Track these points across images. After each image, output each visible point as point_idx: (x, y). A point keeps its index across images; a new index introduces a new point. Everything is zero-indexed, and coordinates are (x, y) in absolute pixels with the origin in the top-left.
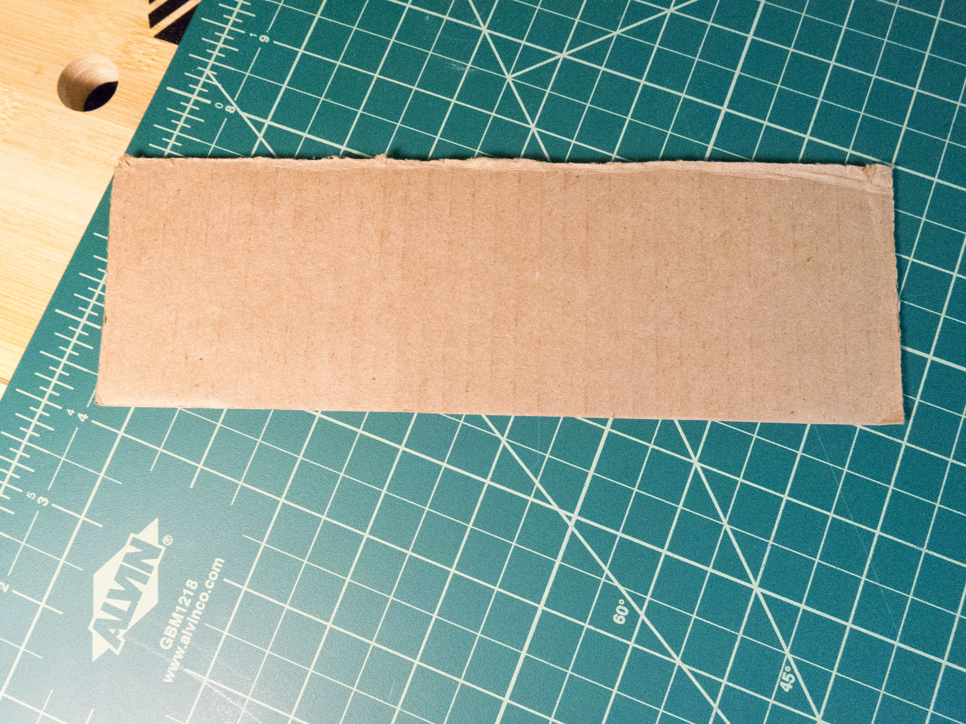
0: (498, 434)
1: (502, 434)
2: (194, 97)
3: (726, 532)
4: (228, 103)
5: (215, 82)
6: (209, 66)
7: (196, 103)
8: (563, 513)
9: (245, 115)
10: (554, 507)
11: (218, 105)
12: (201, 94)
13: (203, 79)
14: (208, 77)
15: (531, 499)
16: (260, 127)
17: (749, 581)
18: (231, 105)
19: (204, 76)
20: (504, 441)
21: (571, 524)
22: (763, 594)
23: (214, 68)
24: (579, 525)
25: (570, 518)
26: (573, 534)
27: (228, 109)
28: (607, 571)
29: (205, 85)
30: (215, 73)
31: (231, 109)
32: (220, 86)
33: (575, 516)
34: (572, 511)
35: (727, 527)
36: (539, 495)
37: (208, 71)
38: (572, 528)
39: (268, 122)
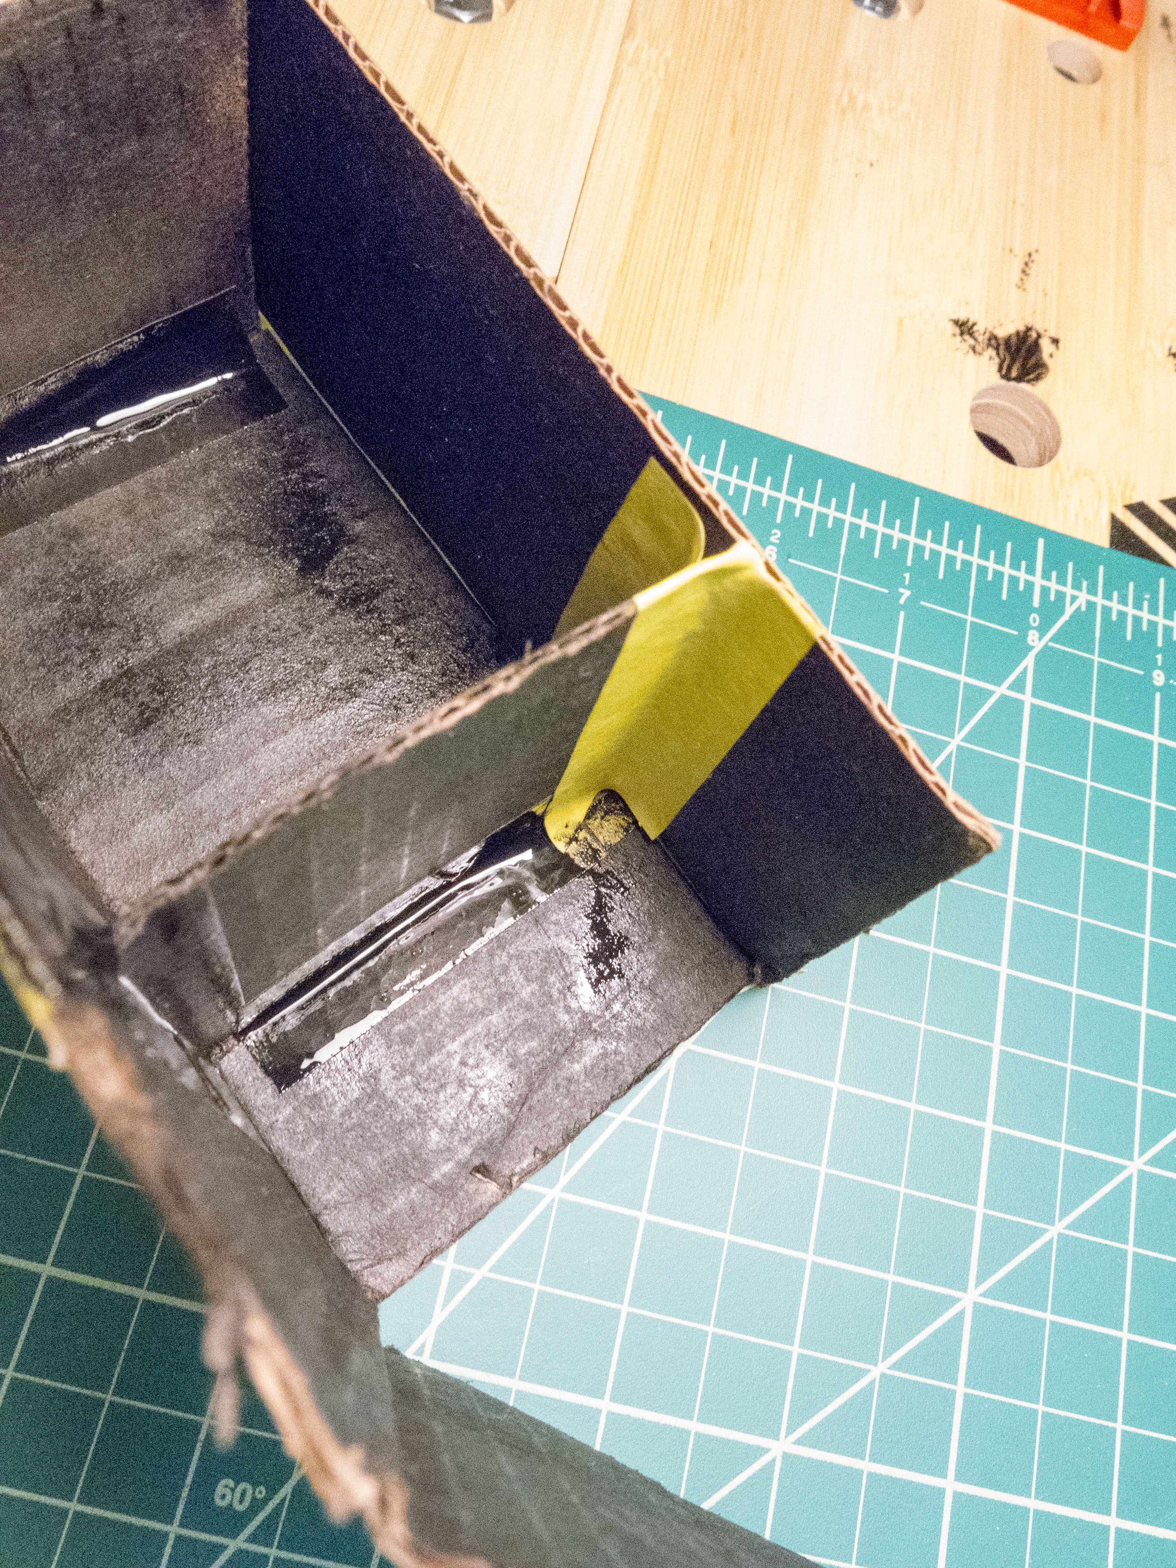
1: (565, 1189)
2: (1038, 581)
4: (1042, 630)
5: (1069, 611)
6: (1092, 598)
7: (1030, 586)
9: (1029, 661)
11: (1034, 619)
12: (1045, 590)
13: (1069, 591)
14: (1074, 598)
16: (1017, 688)
18: (1040, 639)
19: (1075, 593)
23: (1091, 605)
29: (1060, 596)
30: (1083, 609)
31: (1032, 636)
32: (1065, 618)
37: (1083, 597)
39: (1028, 699)
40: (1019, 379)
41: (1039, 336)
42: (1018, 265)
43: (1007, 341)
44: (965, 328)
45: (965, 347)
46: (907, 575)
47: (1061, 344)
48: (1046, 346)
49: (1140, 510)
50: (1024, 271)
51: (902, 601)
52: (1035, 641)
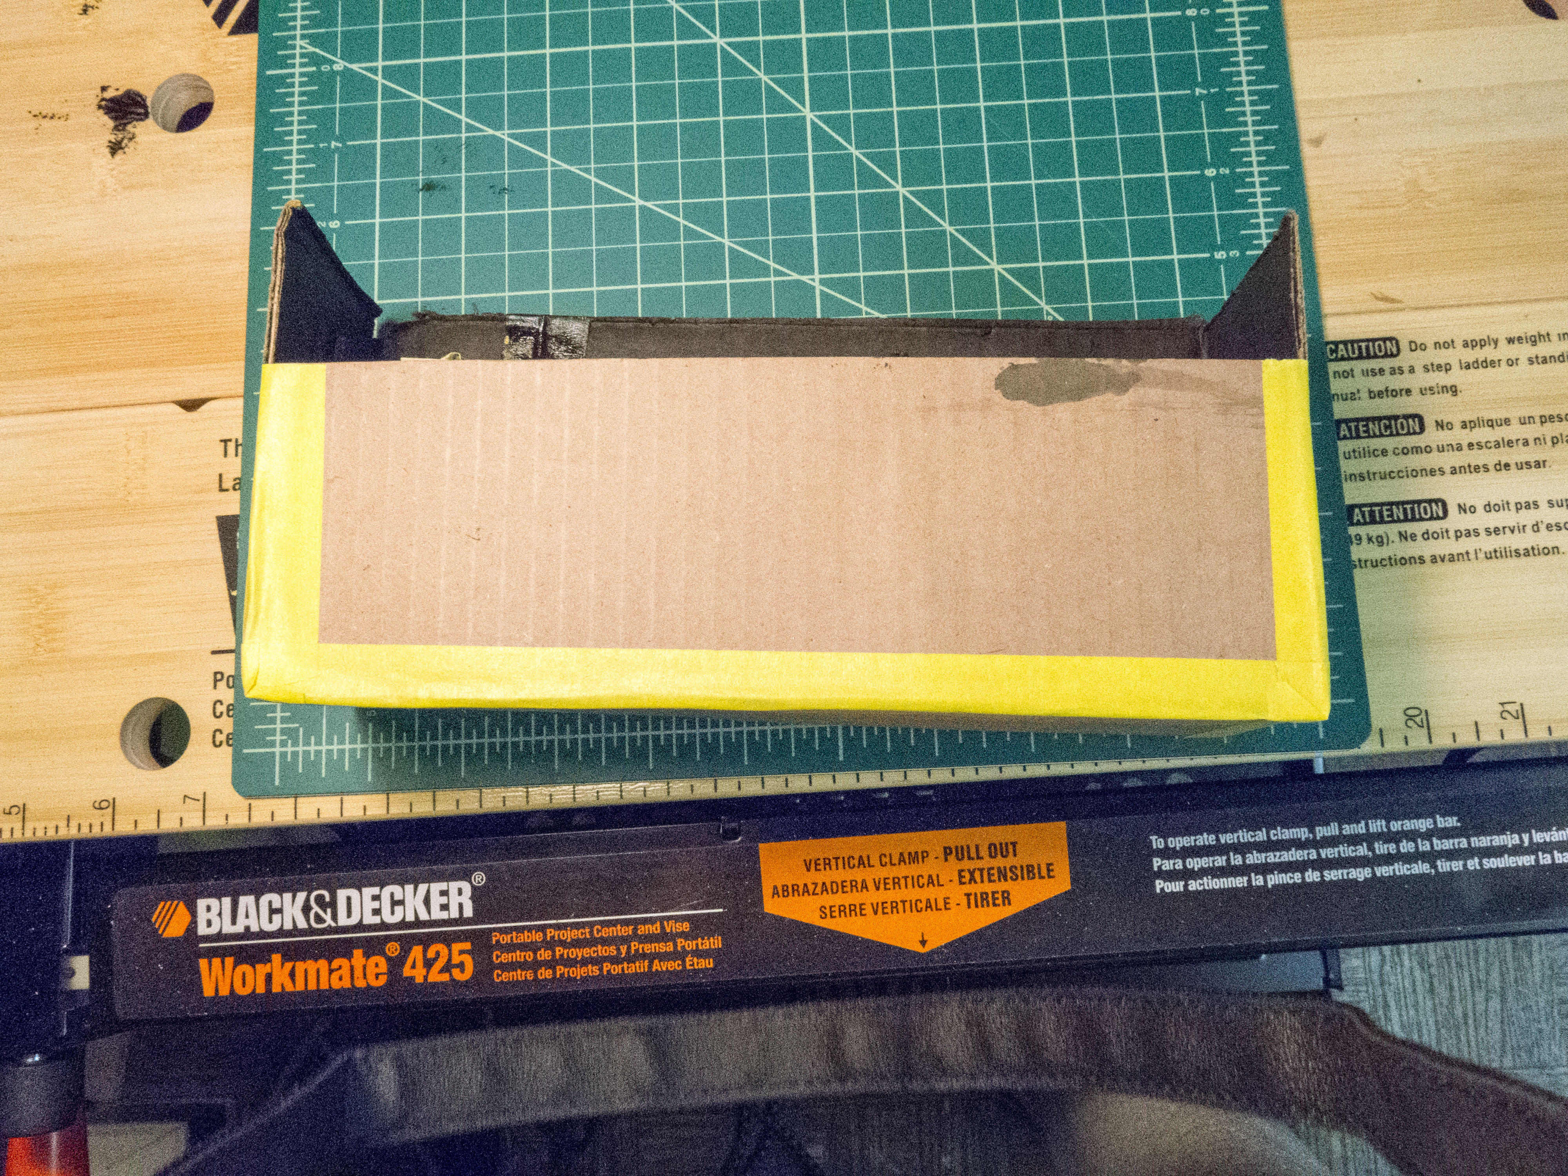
0: (719, 239)
2: (297, 70)
3: (951, 234)
4: (332, 63)
5: (311, 49)
6: (298, 37)
7: (302, 75)
8: (805, 278)
9: (355, 67)
10: (795, 276)
11: (325, 68)
12: (302, 65)
13: (298, 51)
14: (302, 47)
15: (772, 279)
16: (374, 70)
17: (988, 264)
18: (337, 63)
19: (298, 48)
20: (726, 242)
21: (816, 284)
22: (1004, 269)
23: (303, 37)
24: (823, 282)
25: (813, 280)
26: (821, 291)
27: (336, 67)
28: (865, 308)
29: (302, 56)
30: (307, 41)
32: (317, 50)
33: (817, 276)
34: (812, 273)
35: (950, 229)
36: (778, 273)
37: (299, 42)
38: (818, 288)
39: (380, 64)
40: (145, 107)
41: (103, 99)
42: (46, 123)
43: (115, 119)
44: (115, 148)
45: (131, 144)
46: (321, 145)
47: (106, 84)
48: (109, 94)
49: (220, 17)
50: (52, 118)
51: (340, 145)
52: (340, 65)
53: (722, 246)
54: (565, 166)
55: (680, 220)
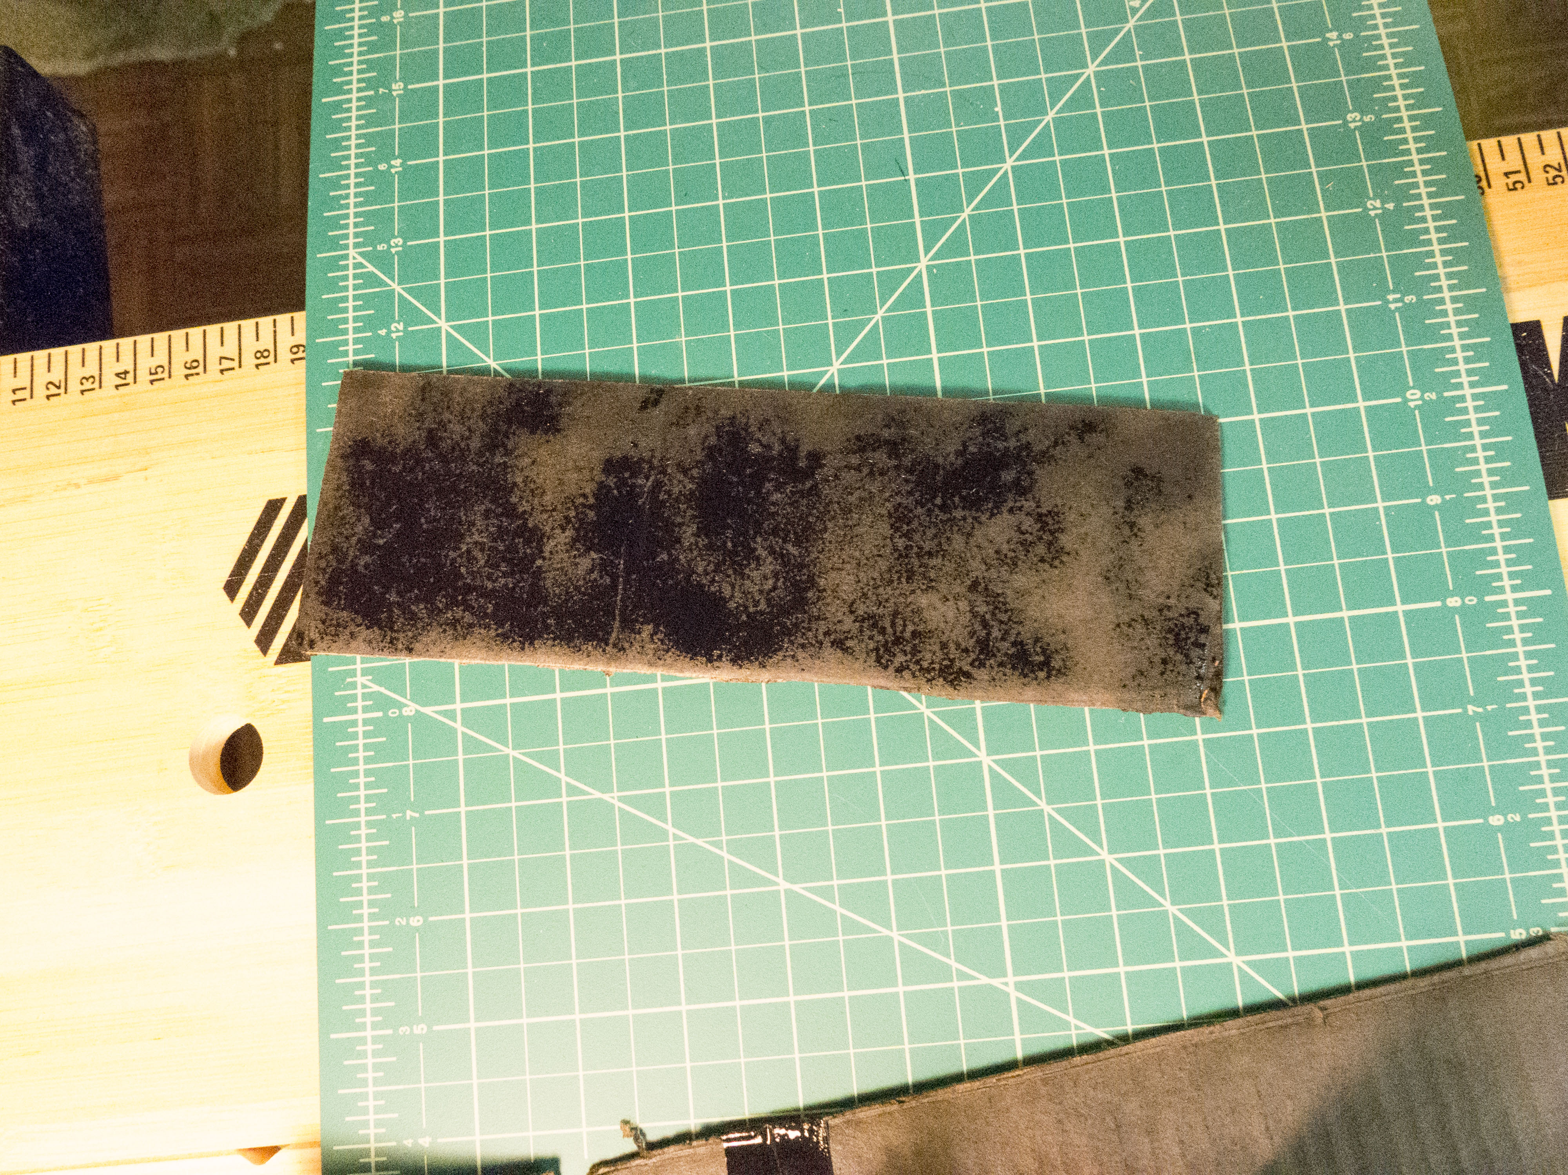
0: (885, 932)
1: (889, 927)
2: (360, 716)
3: (1174, 915)
4: (401, 706)
5: (376, 688)
6: (359, 673)
7: (366, 722)
8: (996, 982)
9: (428, 710)
10: (984, 980)
11: (393, 713)
12: (366, 709)
13: (359, 691)
14: (364, 686)
15: (956, 984)
16: (451, 715)
17: (1223, 955)
18: (406, 705)
19: (359, 686)
20: (896, 935)
21: (1011, 989)
22: (1245, 962)
24: (1019, 986)
25: (1006, 984)
26: (1018, 999)
27: (406, 712)
28: (1073, 1021)
29: (365, 697)
30: (370, 677)
31: (409, 711)
32: (382, 690)
33: (1011, 979)
34: (1005, 975)
35: (1172, 909)
36: (962, 976)
37: (360, 679)
38: (1014, 994)
39: (458, 706)
46: (394, 816)
51: (417, 815)
52: (410, 709)
53: (891, 939)
54: (691, 839)
55: (836, 907)
